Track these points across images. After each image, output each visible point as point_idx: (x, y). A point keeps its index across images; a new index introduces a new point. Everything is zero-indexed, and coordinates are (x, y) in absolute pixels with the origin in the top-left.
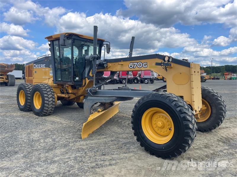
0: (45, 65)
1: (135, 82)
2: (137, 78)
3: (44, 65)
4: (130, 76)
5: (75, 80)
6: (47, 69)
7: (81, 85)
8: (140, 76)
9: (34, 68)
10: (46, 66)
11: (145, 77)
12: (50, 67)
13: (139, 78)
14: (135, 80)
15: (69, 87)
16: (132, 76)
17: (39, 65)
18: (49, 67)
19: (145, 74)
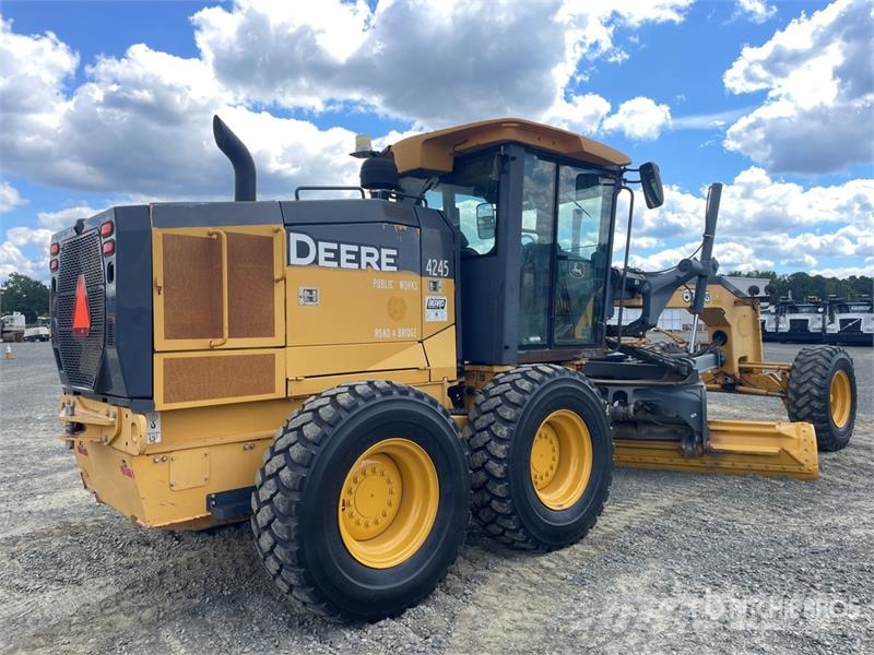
0: (394, 252)
3: (385, 252)
6: (409, 283)
9: (294, 260)
10: (398, 263)
12: (427, 274)
17: (344, 248)
18: (423, 273)
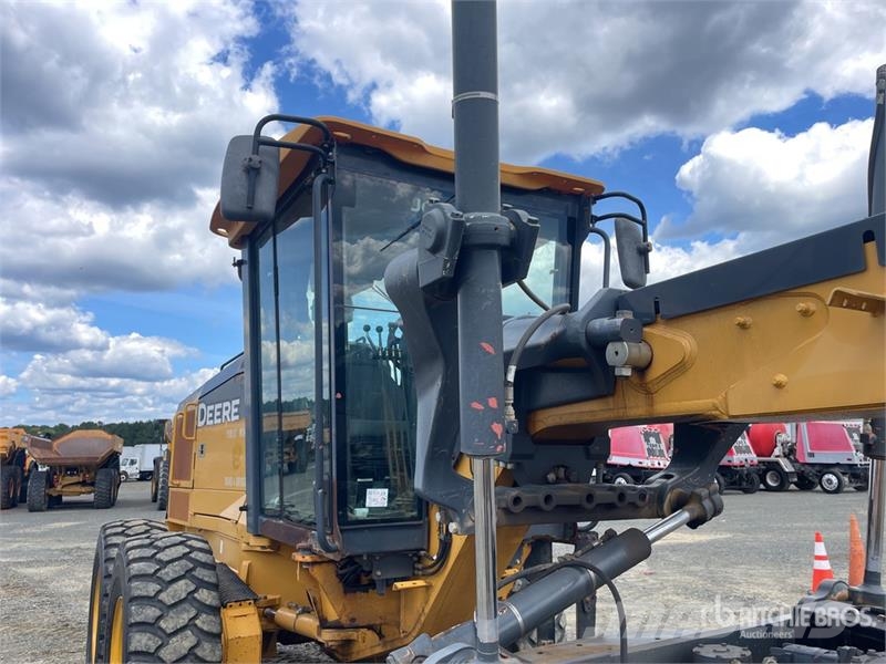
1: (765, 484)
2: (778, 463)
3: (234, 403)
4: (743, 457)
5: (361, 513)
7: (420, 559)
8: (790, 453)
9: (199, 424)
11: (823, 457)
13: (787, 466)
14: (765, 472)
15: (317, 572)
16: (753, 457)
17: (217, 406)
19: (818, 444)
